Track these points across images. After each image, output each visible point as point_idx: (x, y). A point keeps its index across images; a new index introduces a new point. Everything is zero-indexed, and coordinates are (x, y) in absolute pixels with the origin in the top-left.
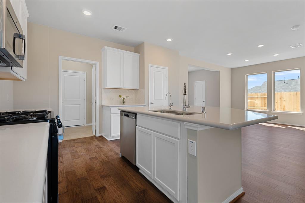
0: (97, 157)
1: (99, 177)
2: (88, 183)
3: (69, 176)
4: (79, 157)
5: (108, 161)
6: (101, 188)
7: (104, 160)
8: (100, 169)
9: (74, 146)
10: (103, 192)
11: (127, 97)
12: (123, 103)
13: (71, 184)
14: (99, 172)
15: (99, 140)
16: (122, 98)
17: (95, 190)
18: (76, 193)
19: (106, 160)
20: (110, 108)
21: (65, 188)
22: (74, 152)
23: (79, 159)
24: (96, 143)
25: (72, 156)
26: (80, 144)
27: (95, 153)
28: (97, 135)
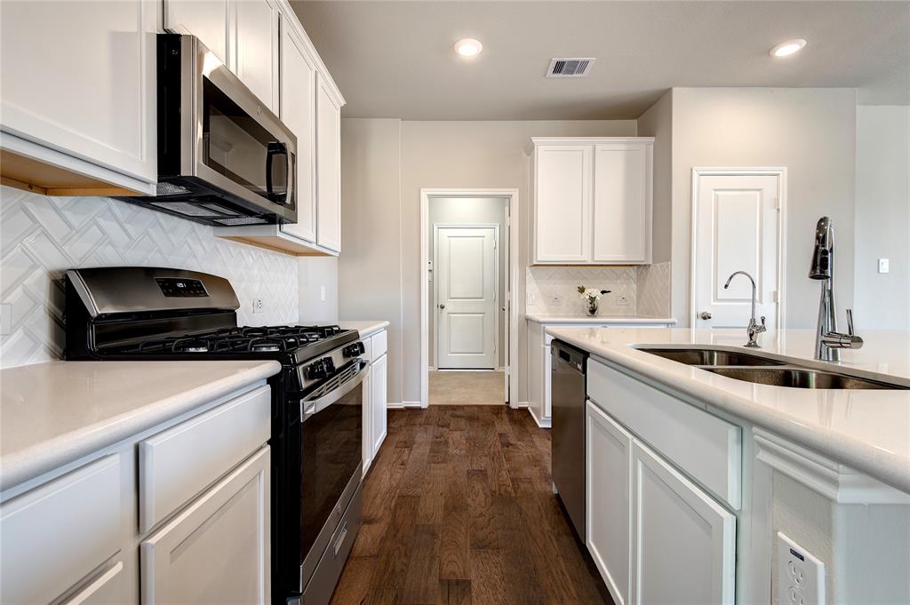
0: (489, 472)
1: (469, 541)
2: (433, 549)
3: (401, 509)
4: (444, 461)
5: (513, 495)
6: (458, 582)
7: (503, 489)
8: (481, 515)
9: (447, 426)
10: (458, 600)
11: (603, 292)
12: (589, 314)
13: (395, 536)
14: (474, 523)
15: (512, 421)
16: (586, 296)
17: (440, 580)
18: (393, 570)
19: (510, 489)
20: (543, 325)
21: (378, 541)
22: (441, 442)
23: (444, 465)
24: (504, 426)
25: (432, 450)
26: (463, 423)
27: (488, 459)
28: (514, 405)
